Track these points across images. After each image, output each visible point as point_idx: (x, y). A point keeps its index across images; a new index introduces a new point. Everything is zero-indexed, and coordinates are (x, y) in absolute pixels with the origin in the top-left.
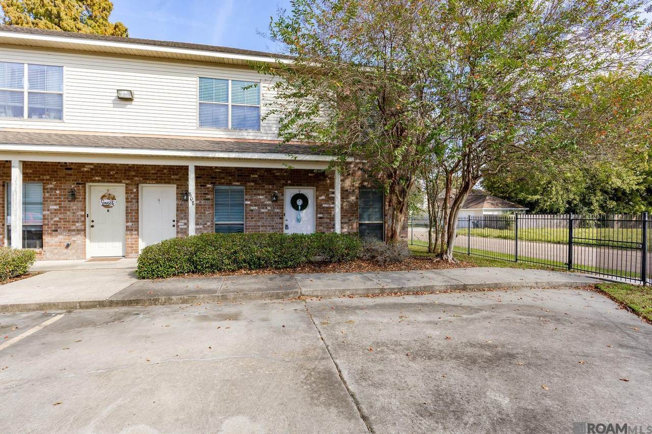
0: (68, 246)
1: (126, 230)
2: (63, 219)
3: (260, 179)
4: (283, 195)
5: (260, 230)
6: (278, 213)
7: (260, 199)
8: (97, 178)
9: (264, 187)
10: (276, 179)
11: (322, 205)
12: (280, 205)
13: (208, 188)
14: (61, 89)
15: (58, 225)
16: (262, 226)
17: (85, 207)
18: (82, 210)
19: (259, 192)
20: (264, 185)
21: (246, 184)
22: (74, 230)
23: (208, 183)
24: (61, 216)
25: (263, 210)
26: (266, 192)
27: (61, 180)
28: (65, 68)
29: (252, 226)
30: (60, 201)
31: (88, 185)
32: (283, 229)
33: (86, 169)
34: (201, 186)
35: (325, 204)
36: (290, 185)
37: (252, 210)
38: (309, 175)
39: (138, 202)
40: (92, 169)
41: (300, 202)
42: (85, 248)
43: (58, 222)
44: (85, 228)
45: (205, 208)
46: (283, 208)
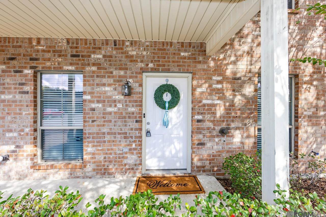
3: (105, 60)
4: (141, 85)
5: (106, 139)
6: (133, 113)
7: (105, 92)
9: (112, 73)
10: (131, 61)
12: (136, 101)
13: (26, 75)
16: (108, 133)
19: (104, 80)
20: (111, 70)
21: (83, 68)
23: (25, 68)
25: (109, 109)
26: (114, 81)
29: (93, 133)
32: (141, 137)
34: (16, 72)
35: (207, 99)
36: (154, 70)
37: (93, 110)
38: (182, 54)
41: (167, 97)
45: (22, 105)
46: (141, 106)
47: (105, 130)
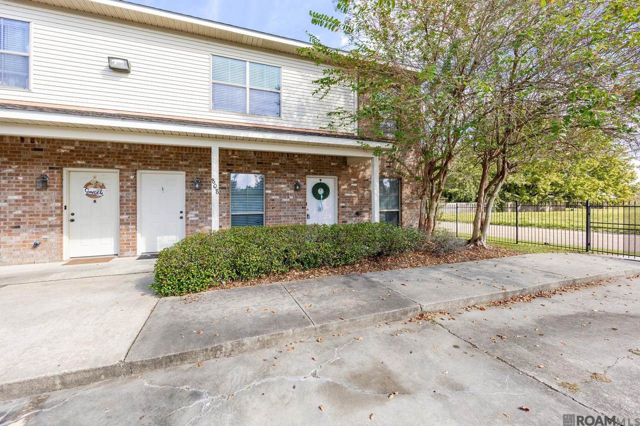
0: (36, 245)
1: (121, 224)
2: (28, 212)
3: (281, 167)
4: (305, 184)
5: (282, 220)
6: (300, 203)
7: (282, 188)
8: (79, 162)
9: (286, 175)
10: (299, 168)
11: (344, 195)
12: (302, 194)
13: (224, 176)
14: (25, 50)
15: (20, 220)
16: (284, 216)
17: (62, 197)
18: (57, 201)
19: (281, 180)
20: (286, 173)
21: (266, 172)
22: (46, 226)
24: (27, 208)
25: (284, 200)
26: (287, 181)
27: (26, 164)
28: (32, 25)
29: (273, 216)
30: (24, 190)
31: (65, 170)
32: (305, 218)
33: (63, 151)
35: (347, 193)
36: (314, 174)
37: (273, 200)
38: (332, 164)
39: (136, 191)
40: (72, 151)
41: (321, 191)
42: (62, 247)
43: (20, 216)
44: (62, 222)
45: (221, 197)
46: (305, 197)
47: (281, 214)
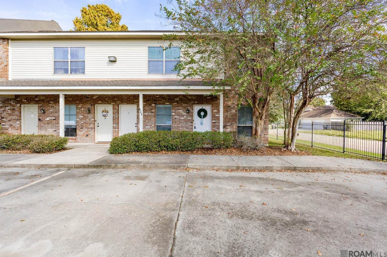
0: (87, 135)
1: (113, 128)
3: (180, 101)
4: (193, 109)
5: (180, 129)
6: (190, 120)
7: (180, 112)
8: (100, 102)
9: (182, 105)
10: (189, 101)
11: (215, 115)
12: (191, 115)
13: (153, 106)
14: (84, 59)
16: (181, 127)
17: (95, 117)
18: (93, 118)
19: (179, 108)
21: (172, 104)
22: (90, 128)
23: (153, 104)
24: (84, 121)
25: (181, 118)
26: (183, 108)
27: (84, 104)
28: (86, 48)
29: (176, 127)
30: (83, 114)
31: (96, 105)
32: (192, 128)
33: (95, 98)
34: (149, 105)
35: (217, 114)
36: (197, 104)
37: (176, 118)
38: (208, 98)
39: (118, 114)
40: (97, 98)
41: (202, 114)
42: (95, 137)
43: (83, 124)
44: (95, 127)
45: (151, 117)
46: (193, 117)
47: (180, 126)
